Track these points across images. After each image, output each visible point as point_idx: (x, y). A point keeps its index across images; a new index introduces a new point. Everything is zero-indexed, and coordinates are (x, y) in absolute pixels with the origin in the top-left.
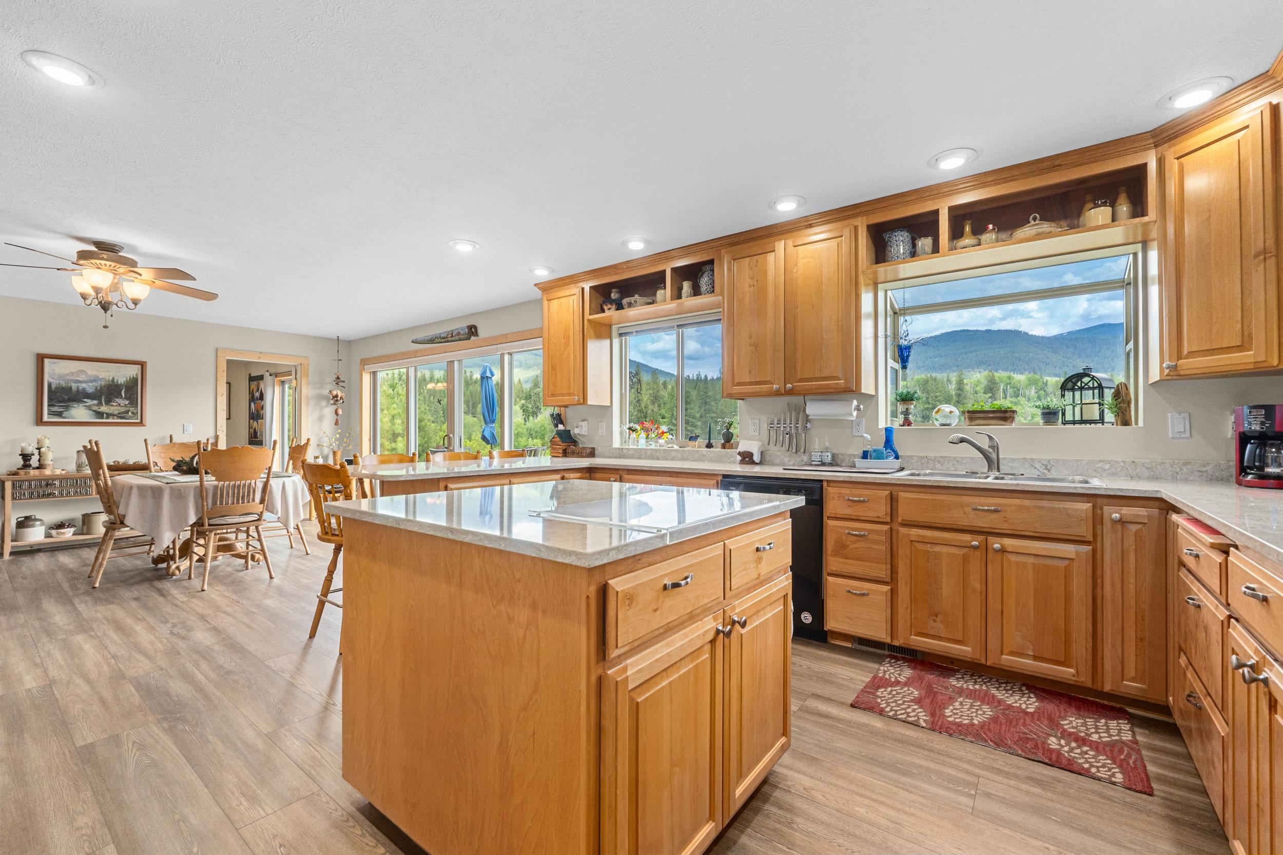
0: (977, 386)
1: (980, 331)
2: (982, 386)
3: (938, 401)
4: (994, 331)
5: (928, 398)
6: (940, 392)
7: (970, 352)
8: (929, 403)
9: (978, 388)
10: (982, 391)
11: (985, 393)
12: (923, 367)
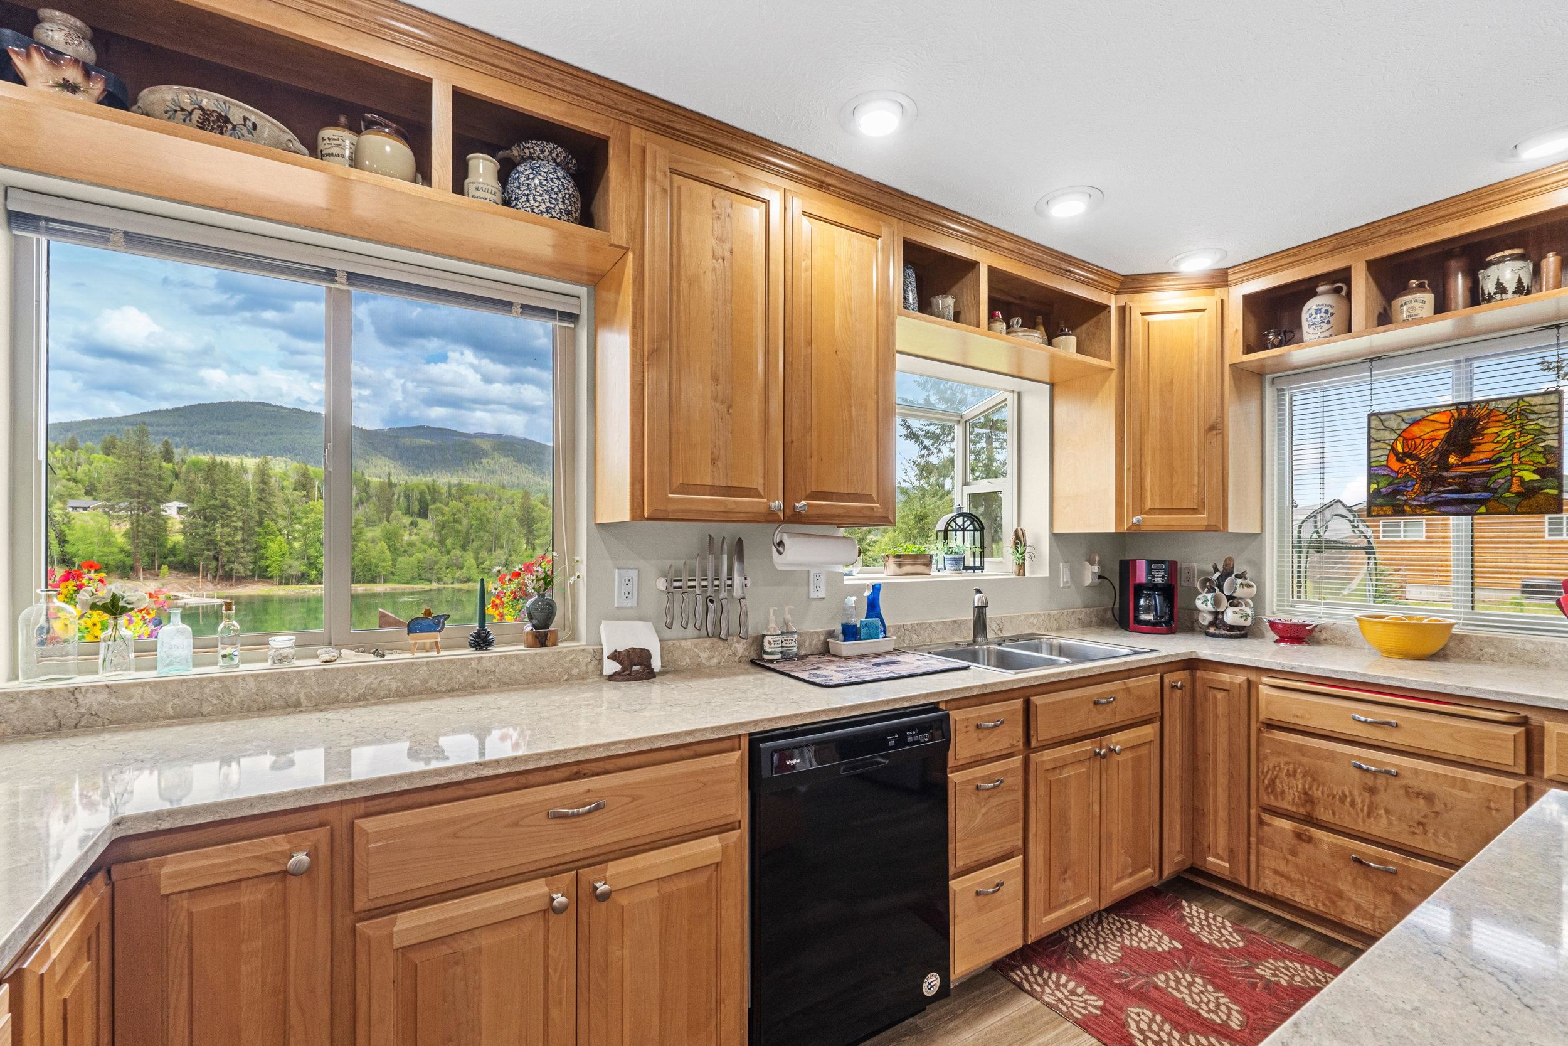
0: (284, 480)
1: (286, 408)
2: (292, 480)
3: (230, 496)
4: (304, 412)
5: (213, 491)
6: (234, 484)
7: (272, 434)
8: (216, 499)
9: (286, 483)
10: (291, 487)
11: (295, 490)
12: (197, 445)
